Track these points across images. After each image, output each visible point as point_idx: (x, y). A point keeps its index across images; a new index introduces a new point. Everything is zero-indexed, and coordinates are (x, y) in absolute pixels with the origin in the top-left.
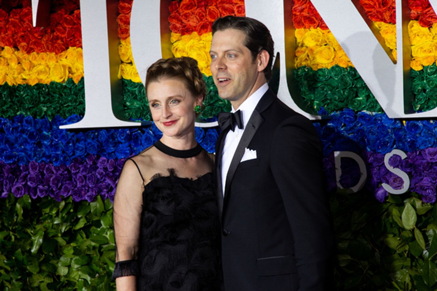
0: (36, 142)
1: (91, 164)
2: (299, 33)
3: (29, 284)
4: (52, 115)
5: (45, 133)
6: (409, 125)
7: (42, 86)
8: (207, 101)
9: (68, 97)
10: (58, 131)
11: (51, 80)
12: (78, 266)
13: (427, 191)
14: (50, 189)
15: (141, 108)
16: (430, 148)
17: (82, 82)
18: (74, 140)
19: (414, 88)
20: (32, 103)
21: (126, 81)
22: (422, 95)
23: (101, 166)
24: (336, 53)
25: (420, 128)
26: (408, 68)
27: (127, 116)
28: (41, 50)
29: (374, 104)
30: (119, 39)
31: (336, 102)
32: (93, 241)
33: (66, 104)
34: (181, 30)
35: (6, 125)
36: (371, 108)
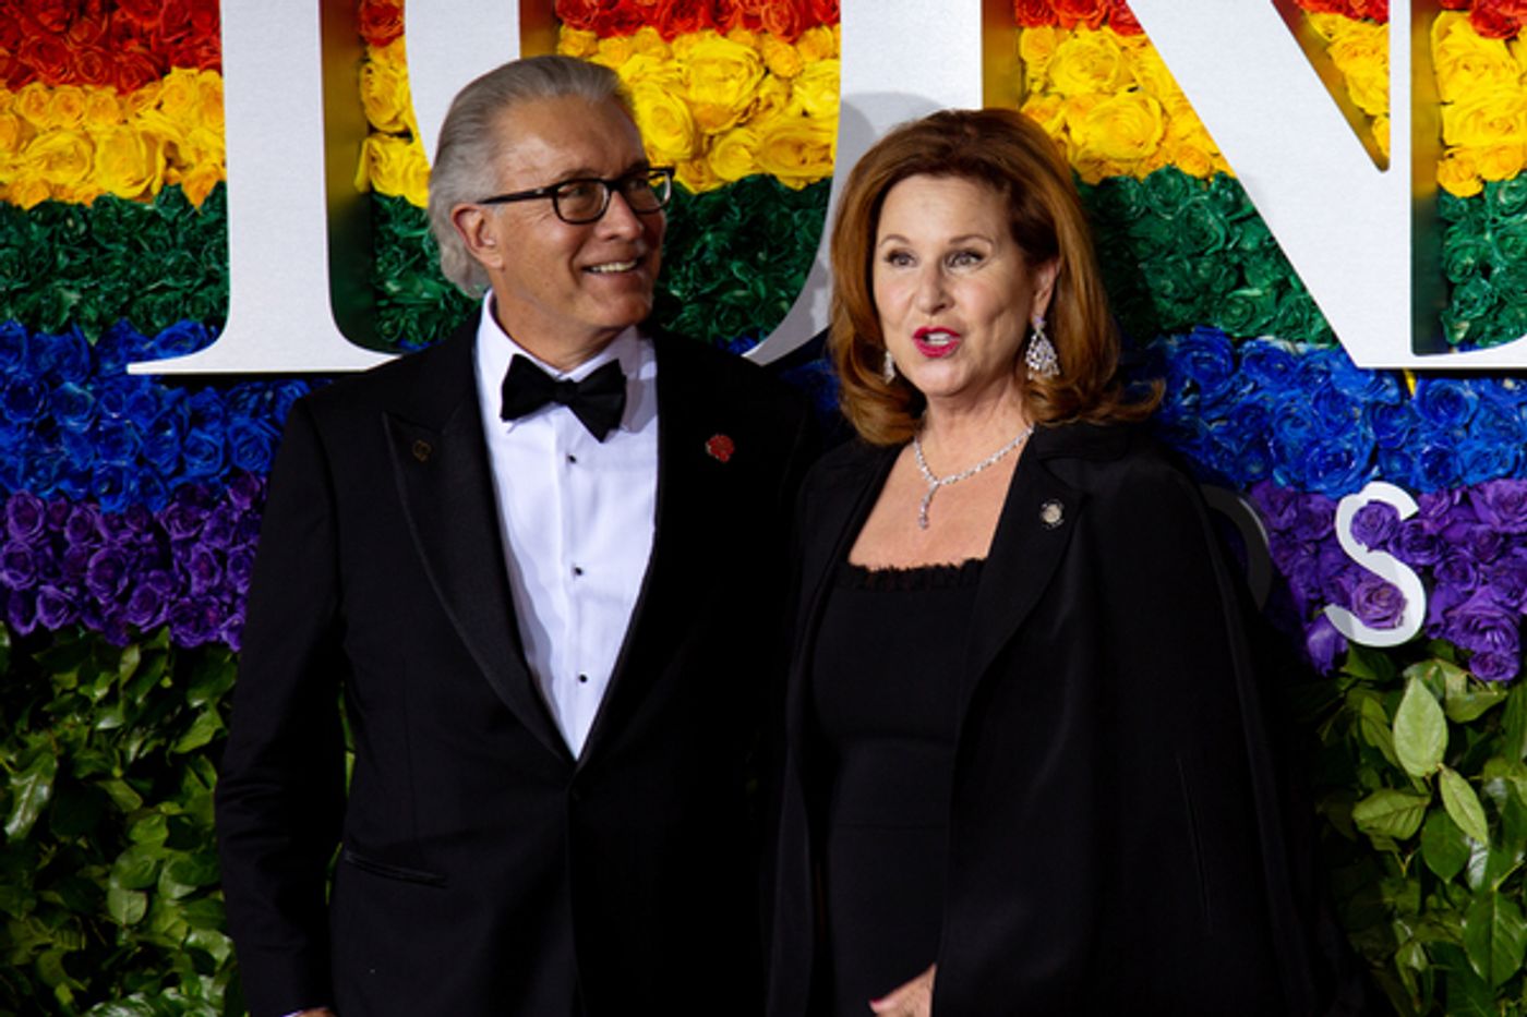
0: (36, 422)
1: (246, 507)
2: (1032, 41)
4: (101, 320)
5: (71, 386)
6: (1428, 393)
7: (63, 211)
8: (690, 285)
9: (164, 256)
10: (121, 379)
11: (99, 190)
12: (187, 890)
13: (1488, 637)
14: (87, 598)
15: (442, 305)
16: (1500, 482)
17: (218, 200)
18: (180, 418)
19: (1449, 261)
20: (24, 273)
21: (387, 203)
22: (1479, 287)
24: (1167, 124)
25: (1468, 409)
26: (1430, 187)
27: (388, 332)
28: (63, 78)
29: (1302, 315)
30: (363, 42)
31: (1167, 304)
33: (156, 281)
34: (597, 18)
36: (1294, 328)
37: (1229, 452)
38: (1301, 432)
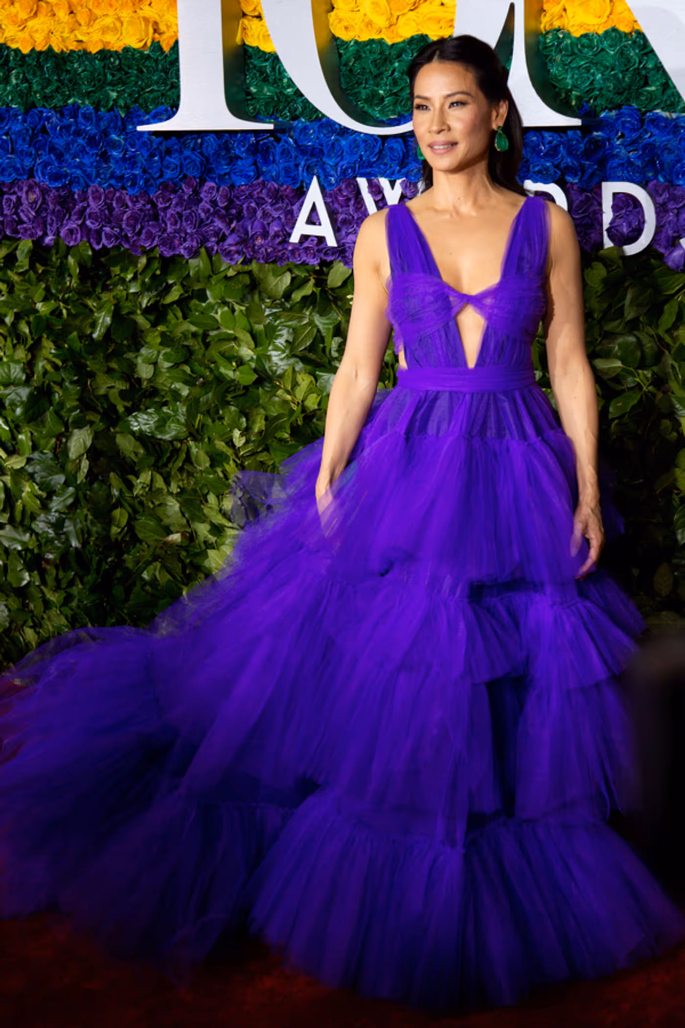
0: (100, 153)
1: (191, 193)
3: (91, 390)
4: (126, 107)
5: (114, 136)
7: (109, 54)
8: (388, 88)
9: (153, 75)
10: (135, 133)
11: (125, 44)
12: (170, 364)
14: (123, 234)
15: (276, 99)
18: (161, 152)
20: (93, 83)
21: (251, 50)
23: (206, 197)
24: (613, 6)
27: (251, 111)
29: (674, 100)
31: (610, 95)
32: (192, 323)
33: (149, 87)
35: (51, 121)
36: (670, 105)
37: (638, 166)
38: (672, 156)
